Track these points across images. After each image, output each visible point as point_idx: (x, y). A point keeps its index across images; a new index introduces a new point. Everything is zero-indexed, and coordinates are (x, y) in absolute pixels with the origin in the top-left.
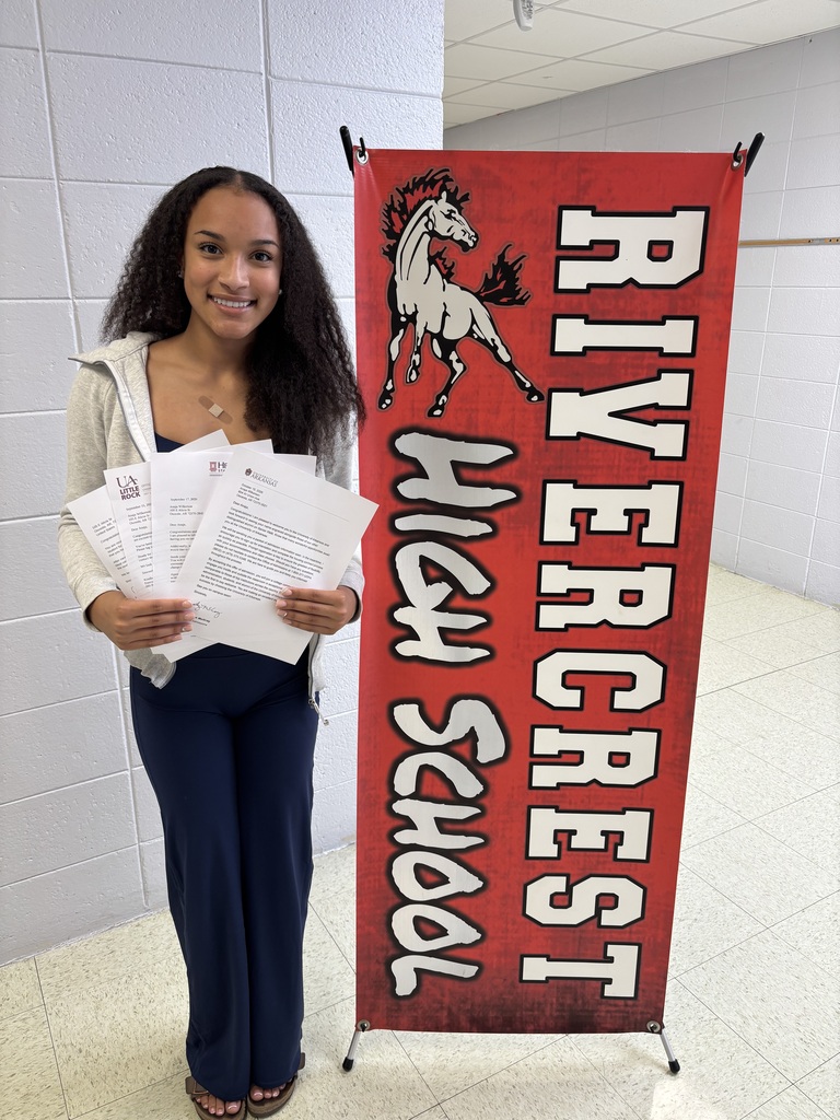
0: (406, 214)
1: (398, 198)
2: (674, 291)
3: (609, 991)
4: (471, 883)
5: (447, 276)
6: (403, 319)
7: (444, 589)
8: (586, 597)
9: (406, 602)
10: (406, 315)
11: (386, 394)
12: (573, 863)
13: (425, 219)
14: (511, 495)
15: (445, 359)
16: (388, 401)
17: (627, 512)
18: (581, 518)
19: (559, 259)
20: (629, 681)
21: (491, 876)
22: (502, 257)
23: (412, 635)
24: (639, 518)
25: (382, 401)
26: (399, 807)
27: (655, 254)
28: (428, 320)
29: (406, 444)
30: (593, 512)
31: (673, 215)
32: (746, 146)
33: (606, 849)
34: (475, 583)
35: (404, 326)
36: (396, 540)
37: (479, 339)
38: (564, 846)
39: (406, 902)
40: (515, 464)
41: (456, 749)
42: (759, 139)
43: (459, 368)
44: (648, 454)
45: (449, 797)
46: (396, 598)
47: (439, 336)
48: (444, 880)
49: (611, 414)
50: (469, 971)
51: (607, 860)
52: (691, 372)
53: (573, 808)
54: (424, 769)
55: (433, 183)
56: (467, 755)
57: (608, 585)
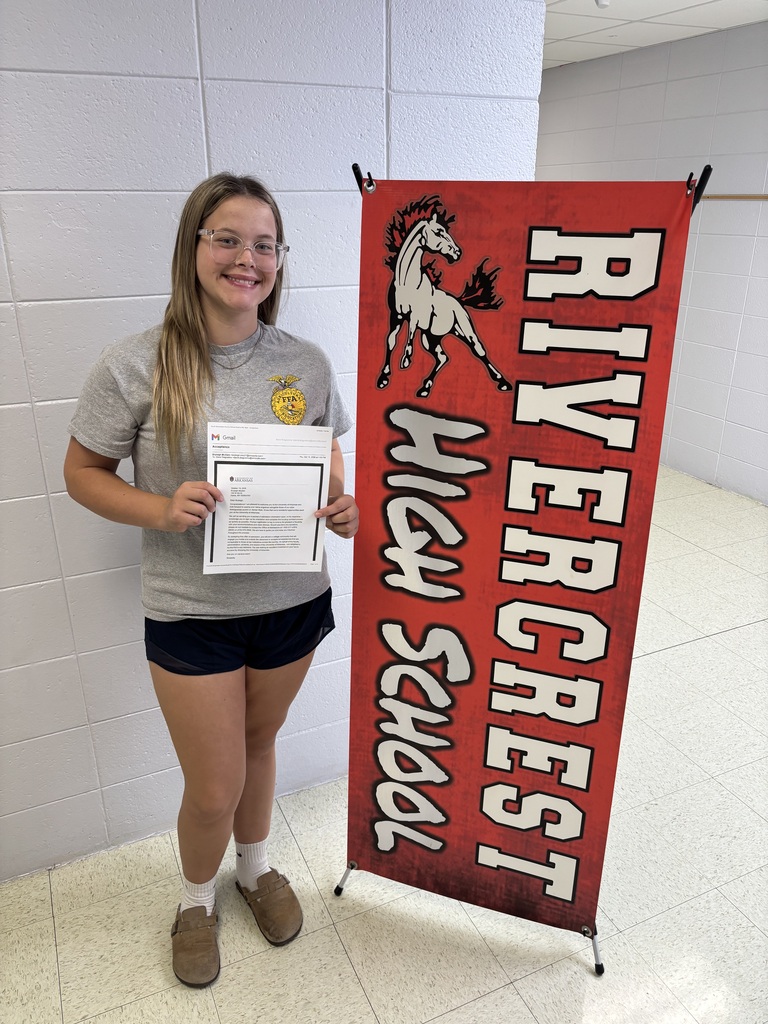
0: (404, 232)
1: (399, 219)
2: (631, 303)
3: (550, 890)
4: (440, 777)
5: (436, 283)
6: (400, 317)
7: (424, 537)
8: (542, 559)
9: (394, 544)
10: (402, 314)
11: (384, 377)
12: (524, 780)
13: (419, 236)
14: (482, 467)
15: (432, 350)
16: (385, 382)
17: (581, 491)
18: (541, 492)
19: (528, 272)
20: (578, 636)
21: (455, 774)
22: (480, 269)
23: (399, 570)
24: (591, 498)
25: (380, 382)
26: (384, 703)
27: (613, 269)
28: (420, 319)
29: (397, 417)
30: (552, 488)
31: (631, 235)
32: (697, 177)
33: (552, 773)
34: (451, 536)
35: (400, 322)
36: (387, 493)
37: (460, 336)
38: (517, 762)
39: (388, 779)
40: (486, 441)
41: (431, 666)
42: (707, 171)
43: (442, 359)
44: (602, 443)
45: (424, 703)
46: (386, 539)
47: (428, 332)
48: (417, 769)
49: (570, 406)
50: (436, 845)
51: (551, 780)
52: (643, 375)
53: (525, 733)
54: (404, 677)
55: (426, 207)
56: (439, 673)
57: (562, 551)
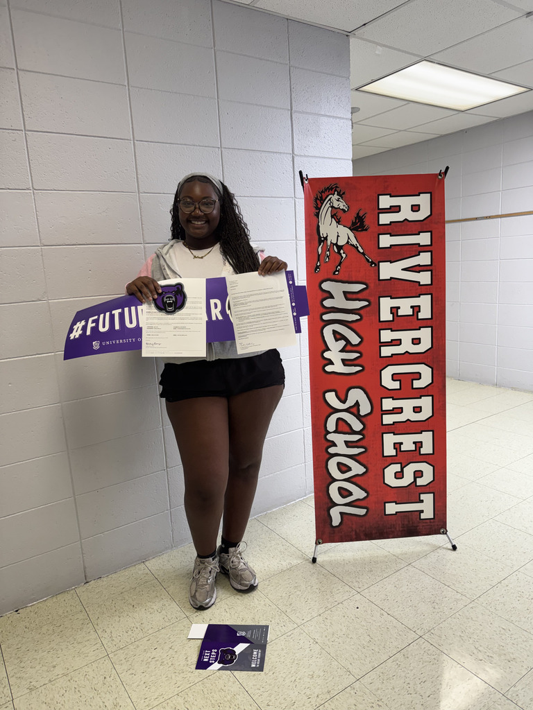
0: (322, 201)
1: (319, 195)
2: (422, 222)
3: (423, 516)
4: (361, 470)
5: (338, 222)
6: (323, 239)
7: (342, 343)
8: (399, 342)
9: (328, 349)
10: (323, 237)
11: (317, 267)
12: (403, 458)
13: (329, 202)
14: (366, 303)
15: (339, 252)
16: (318, 270)
17: (412, 307)
18: (394, 310)
19: (379, 213)
20: (418, 376)
21: (369, 466)
22: (358, 214)
23: (331, 363)
24: (416, 309)
25: (316, 270)
26: (330, 437)
27: (414, 209)
28: (332, 239)
29: (326, 286)
30: (399, 308)
31: (419, 195)
32: (443, 171)
33: (416, 450)
34: (355, 340)
35: (323, 241)
36: (323, 324)
37: (351, 244)
38: (398, 450)
39: (335, 480)
40: (367, 291)
41: (351, 410)
42: (447, 168)
43: (344, 256)
44: (418, 284)
45: (350, 431)
46: (324, 348)
47: (336, 244)
48: (349, 469)
49: (402, 270)
50: (362, 512)
51: (416, 455)
52: (431, 252)
53: (401, 432)
54: (339, 419)
55: (332, 189)
56: (356, 412)
57: (407, 337)
